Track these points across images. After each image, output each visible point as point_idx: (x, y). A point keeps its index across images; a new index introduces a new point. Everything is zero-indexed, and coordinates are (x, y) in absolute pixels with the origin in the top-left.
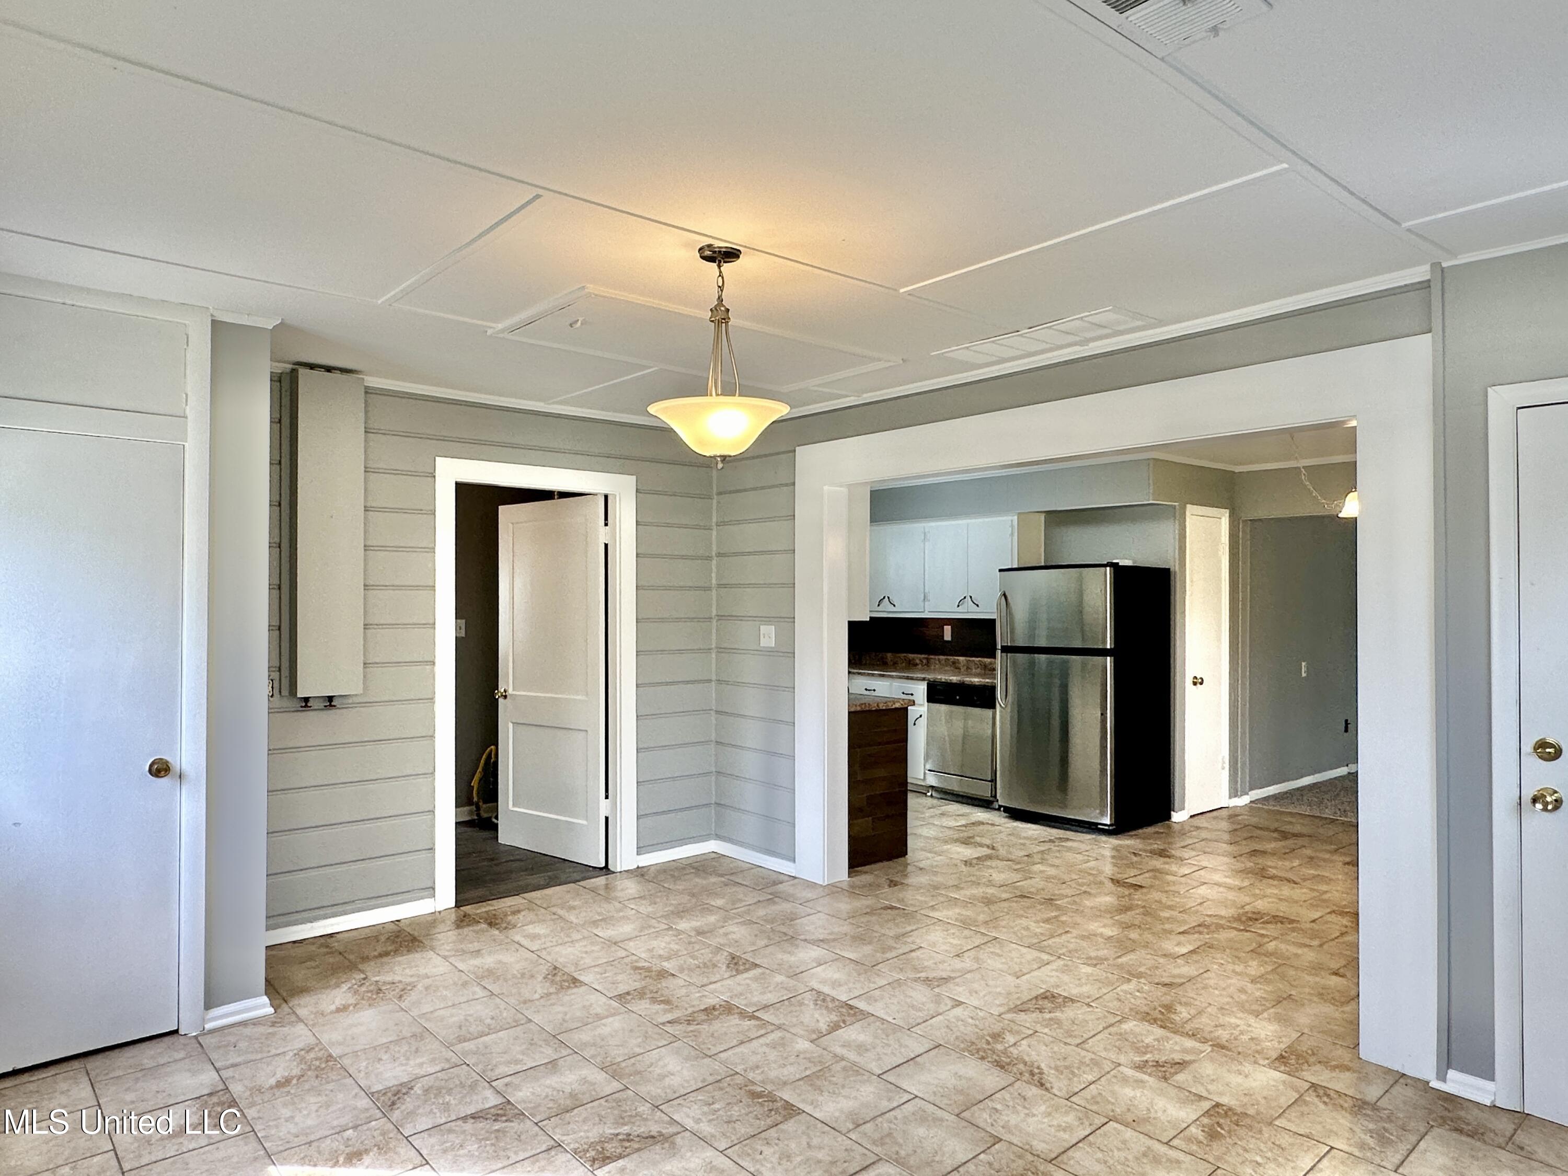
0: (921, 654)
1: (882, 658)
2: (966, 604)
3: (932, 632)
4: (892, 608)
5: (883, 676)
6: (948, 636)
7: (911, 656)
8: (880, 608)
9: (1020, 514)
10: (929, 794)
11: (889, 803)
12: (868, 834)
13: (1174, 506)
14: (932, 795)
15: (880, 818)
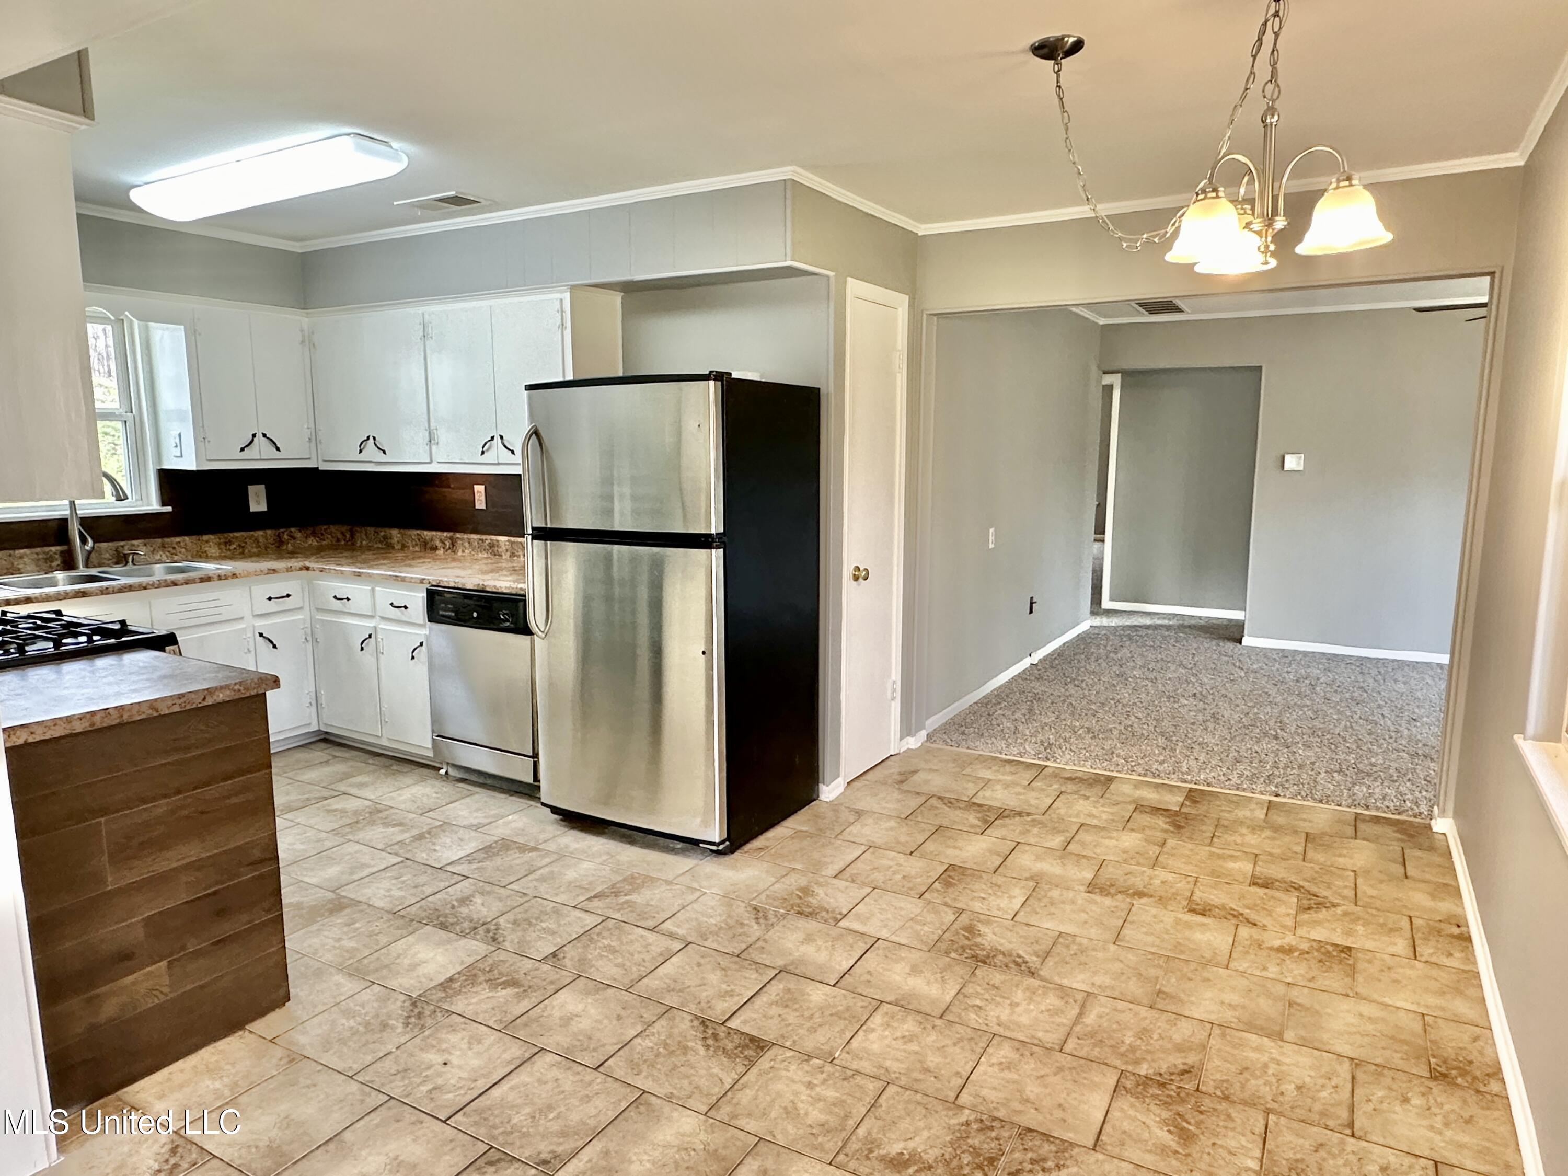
0: (443, 530)
1: (385, 538)
2: (494, 450)
3: (455, 494)
4: (381, 457)
5: (359, 575)
6: (480, 504)
7: (427, 534)
8: (363, 457)
9: (573, 288)
10: (443, 772)
11: (222, 913)
12: (156, 1001)
13: (828, 277)
14: (447, 773)
15: (197, 954)
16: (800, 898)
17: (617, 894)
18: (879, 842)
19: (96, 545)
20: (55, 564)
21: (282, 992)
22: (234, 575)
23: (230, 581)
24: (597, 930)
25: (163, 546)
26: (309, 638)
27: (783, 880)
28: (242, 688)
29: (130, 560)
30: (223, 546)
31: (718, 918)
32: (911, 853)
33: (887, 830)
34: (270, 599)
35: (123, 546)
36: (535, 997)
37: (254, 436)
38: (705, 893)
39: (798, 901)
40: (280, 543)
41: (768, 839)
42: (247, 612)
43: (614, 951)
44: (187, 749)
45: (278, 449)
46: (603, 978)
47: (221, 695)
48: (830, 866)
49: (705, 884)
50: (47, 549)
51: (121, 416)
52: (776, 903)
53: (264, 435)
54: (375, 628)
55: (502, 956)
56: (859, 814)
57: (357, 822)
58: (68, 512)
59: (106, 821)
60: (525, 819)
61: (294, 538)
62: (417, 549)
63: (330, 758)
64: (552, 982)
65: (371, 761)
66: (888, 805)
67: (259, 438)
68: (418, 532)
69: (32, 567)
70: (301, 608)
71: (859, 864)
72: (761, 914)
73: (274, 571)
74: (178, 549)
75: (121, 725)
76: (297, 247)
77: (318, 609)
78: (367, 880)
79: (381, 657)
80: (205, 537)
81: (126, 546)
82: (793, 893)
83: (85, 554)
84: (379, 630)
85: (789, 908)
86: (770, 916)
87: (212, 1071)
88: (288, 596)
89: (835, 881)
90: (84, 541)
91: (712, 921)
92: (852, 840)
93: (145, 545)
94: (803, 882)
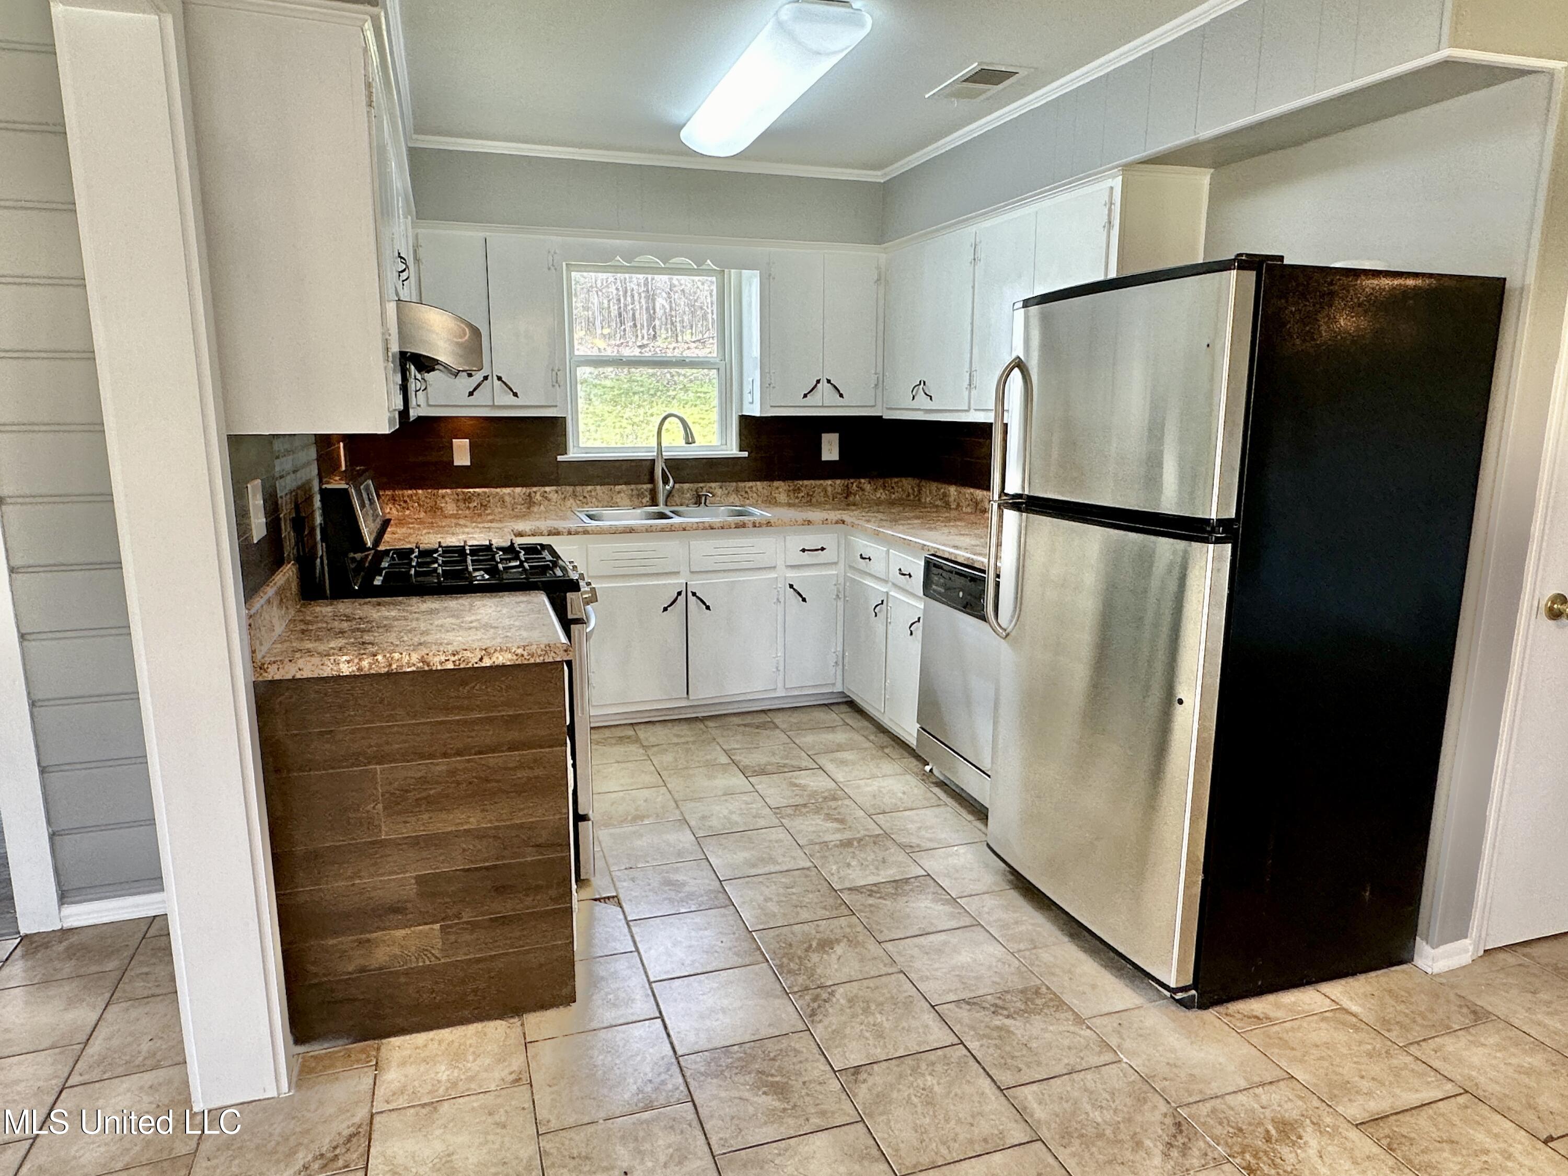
4: (930, 404)
5: (878, 533)
8: (915, 404)
9: (1127, 168)
10: (928, 768)
11: (501, 890)
12: (428, 963)
13: (1551, 74)
14: (931, 770)
15: (474, 926)
16: (1268, 1139)
17: (996, 1010)
18: (1488, 1085)
19: (677, 486)
20: (644, 501)
21: (565, 991)
22: (769, 524)
23: (764, 528)
24: (932, 1056)
25: (737, 490)
26: (841, 596)
27: (1260, 1090)
28: (525, 653)
29: (703, 501)
30: (791, 494)
31: (1108, 1115)
32: (1550, 1139)
33: (1520, 1070)
34: (804, 550)
35: (702, 488)
36: (790, 1125)
37: (818, 381)
38: (1120, 1061)
39: (1259, 1143)
40: (847, 493)
41: (1278, 1006)
42: (780, 563)
43: (930, 1101)
44: (470, 709)
45: (841, 396)
46: (883, 1139)
47: (501, 658)
48: (1361, 1100)
49: (1128, 1044)
50: (640, 486)
51: (715, 364)
52: (1218, 1130)
53: (829, 381)
54: (887, 593)
55: (802, 1044)
56: (1479, 1016)
57: (805, 805)
58: (655, 454)
59: (382, 771)
60: (969, 856)
61: (863, 490)
62: (969, 510)
63: (841, 723)
64: (823, 1113)
65: (872, 737)
66: (1547, 1021)
67: (824, 385)
68: (972, 490)
69: (627, 502)
70: (836, 563)
71: (1422, 1120)
72: (1181, 1140)
73: (809, 522)
74: (750, 494)
75: (389, 674)
76: (877, 177)
77: (850, 567)
78: (760, 879)
79: (890, 627)
80: (776, 484)
81: (704, 488)
82: (1261, 1124)
83: (666, 492)
84: (890, 598)
85: (1237, 1149)
86: (1196, 1152)
87: (456, 1056)
88: (823, 549)
89: (1354, 1134)
90: (666, 482)
91: (1097, 1116)
92: (1436, 1064)
93: (721, 487)
94: (1292, 1111)
